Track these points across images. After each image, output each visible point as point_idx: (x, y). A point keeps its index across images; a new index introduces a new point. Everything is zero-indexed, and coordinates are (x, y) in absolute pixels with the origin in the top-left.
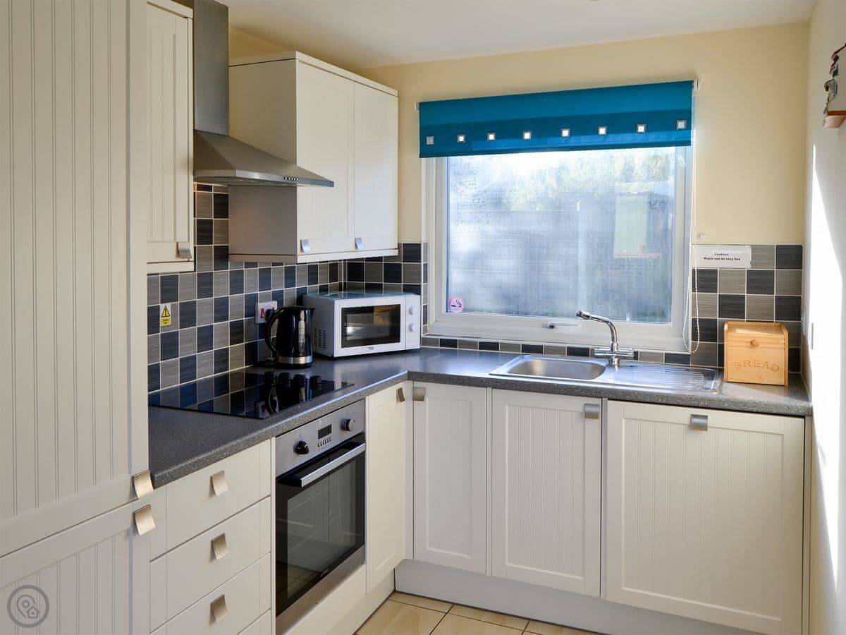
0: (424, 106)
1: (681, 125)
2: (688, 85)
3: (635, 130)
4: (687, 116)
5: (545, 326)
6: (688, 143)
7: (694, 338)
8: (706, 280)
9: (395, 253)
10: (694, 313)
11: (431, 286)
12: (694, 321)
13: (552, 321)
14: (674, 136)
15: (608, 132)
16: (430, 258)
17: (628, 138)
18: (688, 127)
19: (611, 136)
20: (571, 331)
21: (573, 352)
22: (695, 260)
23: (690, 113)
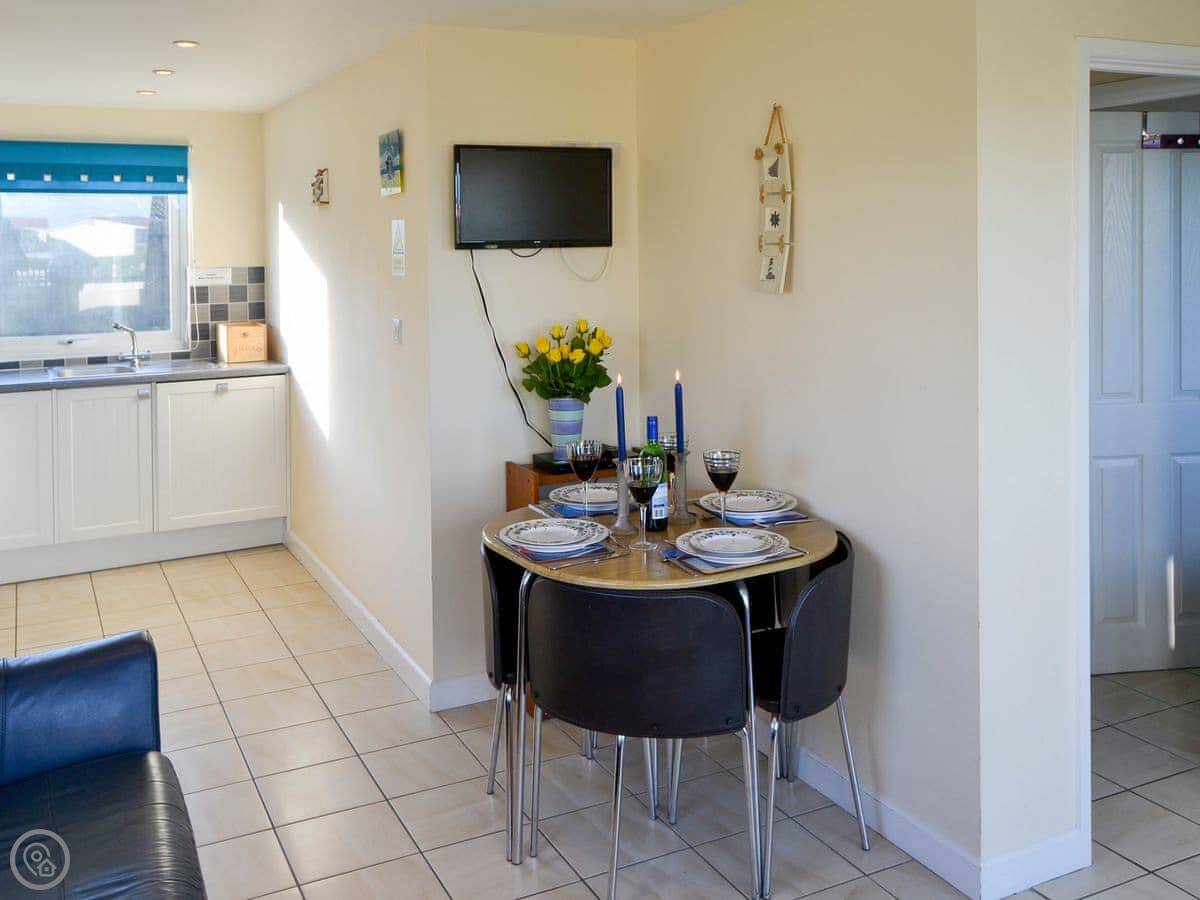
1: (180, 179)
2: (184, 149)
3: (144, 179)
4: (184, 172)
6: (185, 192)
7: (194, 339)
8: (201, 294)
10: (193, 318)
12: (193, 326)
13: (68, 338)
14: (174, 186)
15: (123, 178)
17: (138, 186)
18: (185, 180)
19: (125, 181)
20: (91, 344)
21: (93, 361)
22: (193, 280)
23: (186, 170)
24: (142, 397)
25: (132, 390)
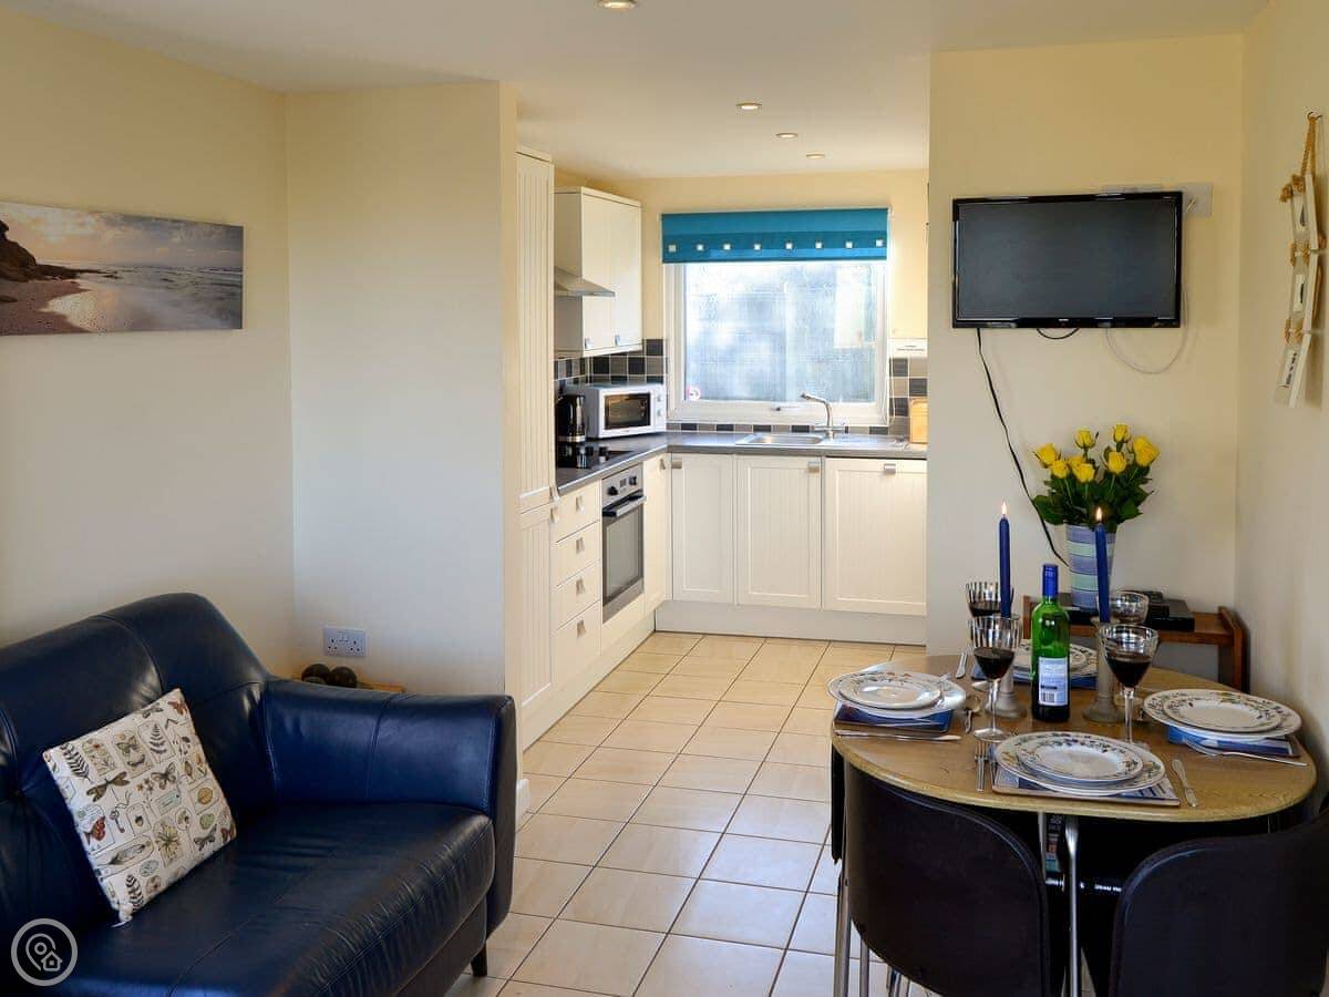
0: (665, 217)
1: (879, 243)
2: (884, 211)
3: (844, 246)
4: (883, 235)
5: (772, 409)
6: (884, 258)
7: (891, 413)
8: (899, 367)
9: (639, 348)
10: (891, 394)
11: (671, 375)
12: (891, 400)
13: (778, 404)
14: (873, 252)
15: (823, 246)
16: (670, 352)
17: (838, 252)
18: (885, 245)
19: (825, 250)
20: (795, 412)
21: (796, 429)
22: (894, 352)
23: (886, 234)
24: (813, 470)
25: (804, 462)
